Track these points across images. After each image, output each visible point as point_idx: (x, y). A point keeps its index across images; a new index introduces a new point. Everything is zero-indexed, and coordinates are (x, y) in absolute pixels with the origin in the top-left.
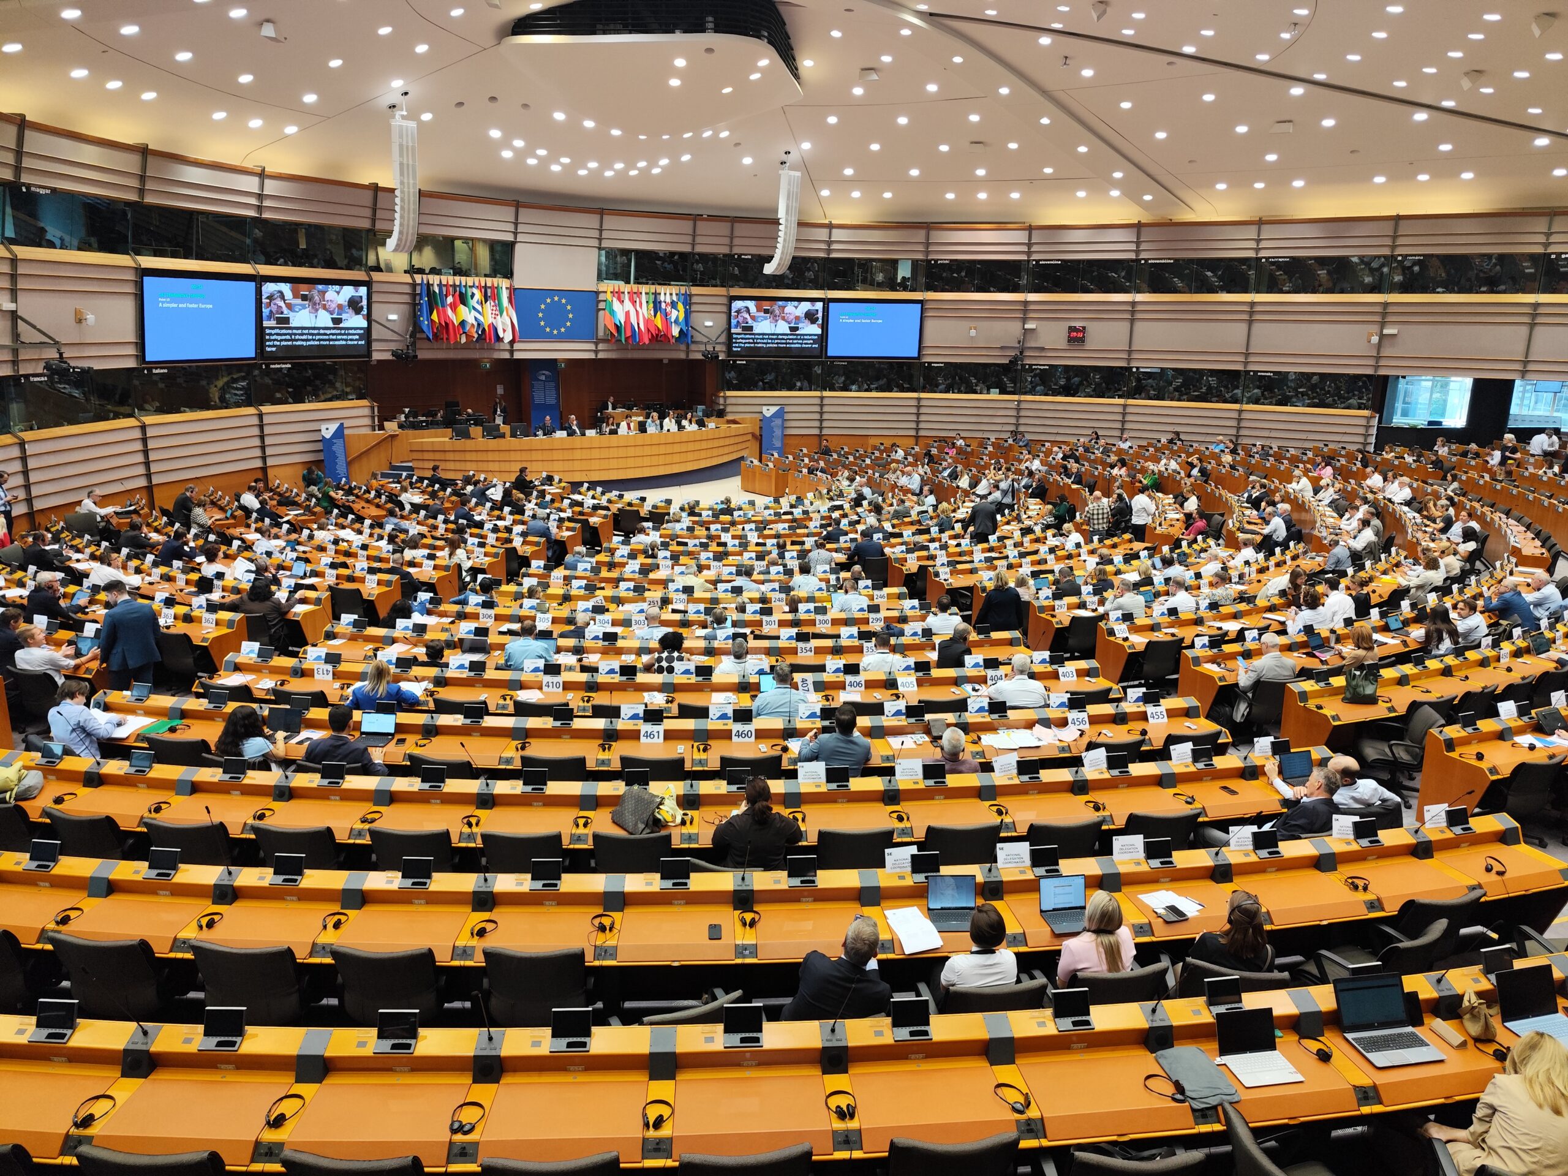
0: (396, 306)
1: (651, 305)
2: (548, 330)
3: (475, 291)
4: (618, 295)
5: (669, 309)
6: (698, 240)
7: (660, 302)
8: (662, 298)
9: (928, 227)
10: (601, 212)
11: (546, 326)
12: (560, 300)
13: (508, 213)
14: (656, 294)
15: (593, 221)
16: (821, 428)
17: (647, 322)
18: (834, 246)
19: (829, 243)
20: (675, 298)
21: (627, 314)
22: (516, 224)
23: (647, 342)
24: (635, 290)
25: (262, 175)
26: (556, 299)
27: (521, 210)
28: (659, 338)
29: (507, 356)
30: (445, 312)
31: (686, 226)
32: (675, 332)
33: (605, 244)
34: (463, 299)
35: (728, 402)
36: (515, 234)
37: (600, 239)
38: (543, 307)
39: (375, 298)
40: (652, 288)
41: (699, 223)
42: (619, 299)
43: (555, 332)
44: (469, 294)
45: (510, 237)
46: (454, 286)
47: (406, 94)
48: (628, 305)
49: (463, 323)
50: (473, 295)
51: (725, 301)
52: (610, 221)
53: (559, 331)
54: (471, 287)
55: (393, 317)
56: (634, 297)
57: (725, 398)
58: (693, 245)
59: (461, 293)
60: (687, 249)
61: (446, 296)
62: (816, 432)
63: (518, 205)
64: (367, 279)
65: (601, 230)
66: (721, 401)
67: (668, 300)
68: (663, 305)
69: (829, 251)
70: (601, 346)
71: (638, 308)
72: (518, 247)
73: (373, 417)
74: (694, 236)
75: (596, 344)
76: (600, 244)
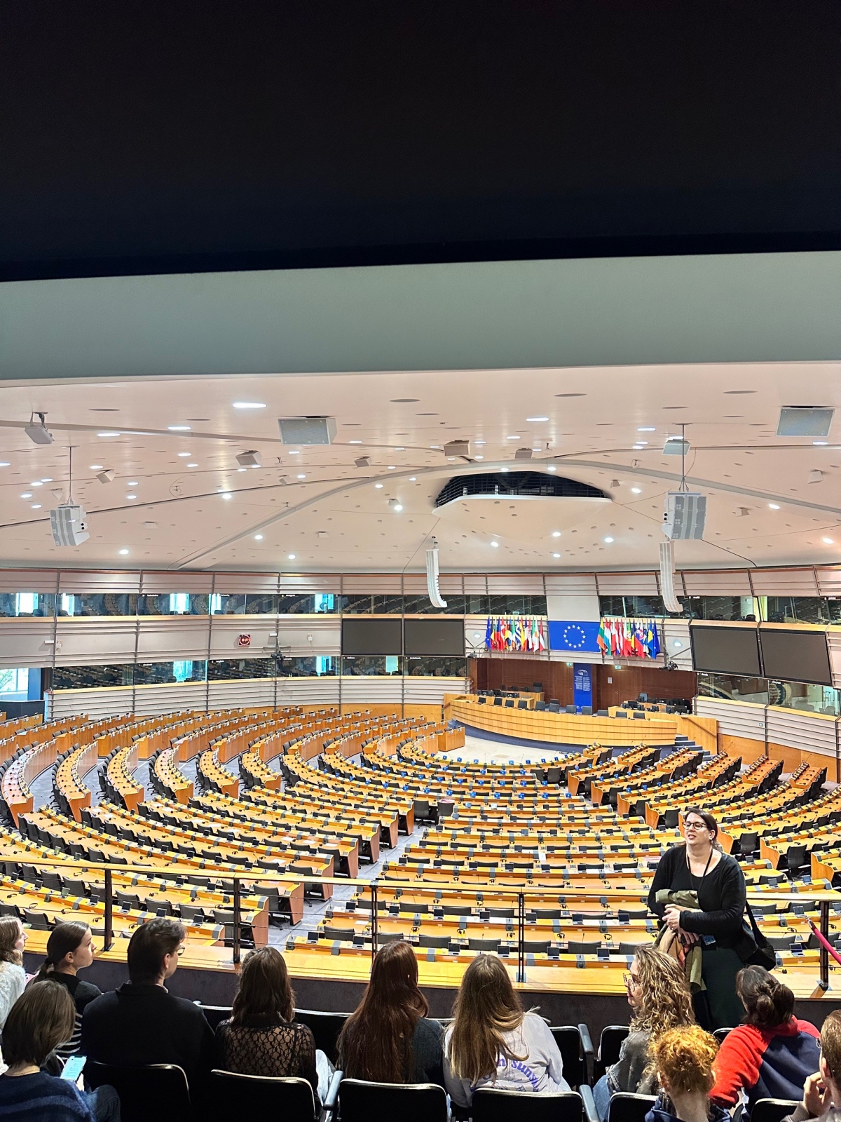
0: (479, 631)
1: (630, 631)
2: (570, 645)
3: (517, 623)
4: (609, 625)
5: (641, 634)
7: (636, 629)
8: (637, 627)
9: (815, 568)
10: (595, 575)
12: (576, 627)
13: (539, 580)
14: (634, 624)
15: (592, 580)
17: (626, 643)
18: (755, 587)
19: (751, 584)
20: (646, 628)
21: (613, 637)
22: (544, 586)
24: (620, 621)
26: (574, 626)
27: (546, 578)
28: (634, 653)
29: (546, 659)
30: (498, 634)
31: (650, 579)
32: (646, 649)
33: (601, 594)
34: (510, 628)
35: (698, 704)
36: (545, 591)
37: (598, 591)
38: (566, 631)
39: (466, 627)
40: (632, 620)
42: (609, 627)
43: (575, 646)
44: (514, 625)
45: (542, 593)
46: (507, 620)
47: (434, 537)
48: (614, 632)
49: (508, 639)
50: (516, 625)
51: (686, 628)
52: (601, 580)
54: (516, 620)
55: (477, 636)
56: (619, 626)
57: (695, 701)
58: (659, 591)
59: (510, 624)
60: (655, 593)
61: (502, 626)
63: (544, 575)
64: (462, 618)
65: (597, 586)
66: (693, 702)
67: (641, 628)
68: (638, 631)
69: (752, 591)
70: (605, 657)
71: (620, 634)
72: (547, 598)
73: (466, 687)
74: (658, 585)
75: (602, 655)
76: (598, 593)
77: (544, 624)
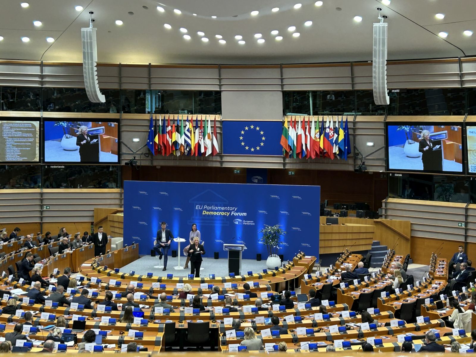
0: (140, 133)
1: (318, 130)
2: (247, 148)
3: (187, 123)
4: (294, 124)
5: (332, 133)
6: (357, 80)
7: (326, 128)
8: (327, 125)
10: (281, 67)
11: (245, 146)
12: (255, 128)
13: (214, 73)
14: (323, 122)
15: (276, 73)
16: (466, 237)
17: (314, 143)
18: (466, 78)
19: (462, 75)
20: (337, 126)
21: (299, 137)
22: (220, 80)
23: (313, 157)
24: (306, 120)
25: (42, 65)
26: (252, 127)
27: (222, 70)
28: (322, 155)
29: (218, 165)
30: (163, 137)
31: (346, 71)
32: (336, 150)
33: (286, 89)
34: (178, 129)
35: (389, 206)
36: (220, 86)
37: (282, 86)
38: (243, 132)
39: (123, 129)
40: (320, 118)
41: (356, 69)
42: (294, 126)
43: (253, 150)
44: (183, 125)
45: (217, 88)
46: (174, 120)
47: (92, 13)
48: (300, 131)
49: (175, 143)
50: (185, 127)
51: (382, 126)
52: (288, 73)
53: (255, 149)
54: (184, 121)
55: (136, 140)
56: (305, 125)
57: (386, 203)
58: (353, 85)
59: (178, 125)
60: (349, 88)
61: (167, 126)
62: (462, 239)
63: (220, 67)
64: (118, 117)
65: (282, 79)
66: (384, 205)
67: (332, 126)
68: (328, 130)
69: (462, 82)
70: (287, 161)
71: (307, 133)
72: (222, 94)
73: (121, 200)
74: (353, 78)
75: (284, 159)
76: (282, 88)
77: (218, 125)
